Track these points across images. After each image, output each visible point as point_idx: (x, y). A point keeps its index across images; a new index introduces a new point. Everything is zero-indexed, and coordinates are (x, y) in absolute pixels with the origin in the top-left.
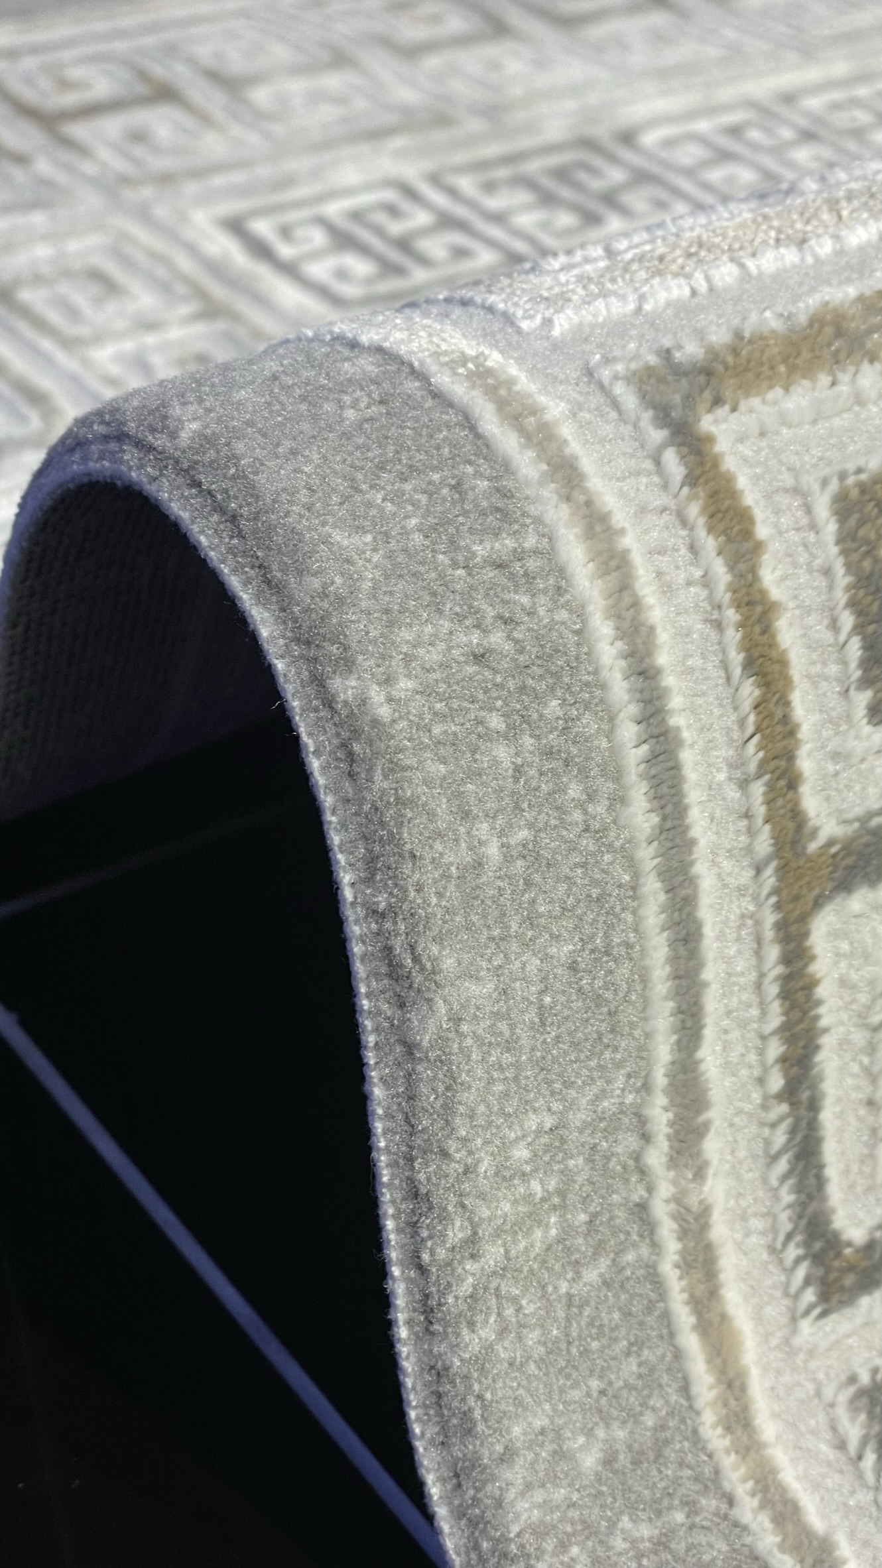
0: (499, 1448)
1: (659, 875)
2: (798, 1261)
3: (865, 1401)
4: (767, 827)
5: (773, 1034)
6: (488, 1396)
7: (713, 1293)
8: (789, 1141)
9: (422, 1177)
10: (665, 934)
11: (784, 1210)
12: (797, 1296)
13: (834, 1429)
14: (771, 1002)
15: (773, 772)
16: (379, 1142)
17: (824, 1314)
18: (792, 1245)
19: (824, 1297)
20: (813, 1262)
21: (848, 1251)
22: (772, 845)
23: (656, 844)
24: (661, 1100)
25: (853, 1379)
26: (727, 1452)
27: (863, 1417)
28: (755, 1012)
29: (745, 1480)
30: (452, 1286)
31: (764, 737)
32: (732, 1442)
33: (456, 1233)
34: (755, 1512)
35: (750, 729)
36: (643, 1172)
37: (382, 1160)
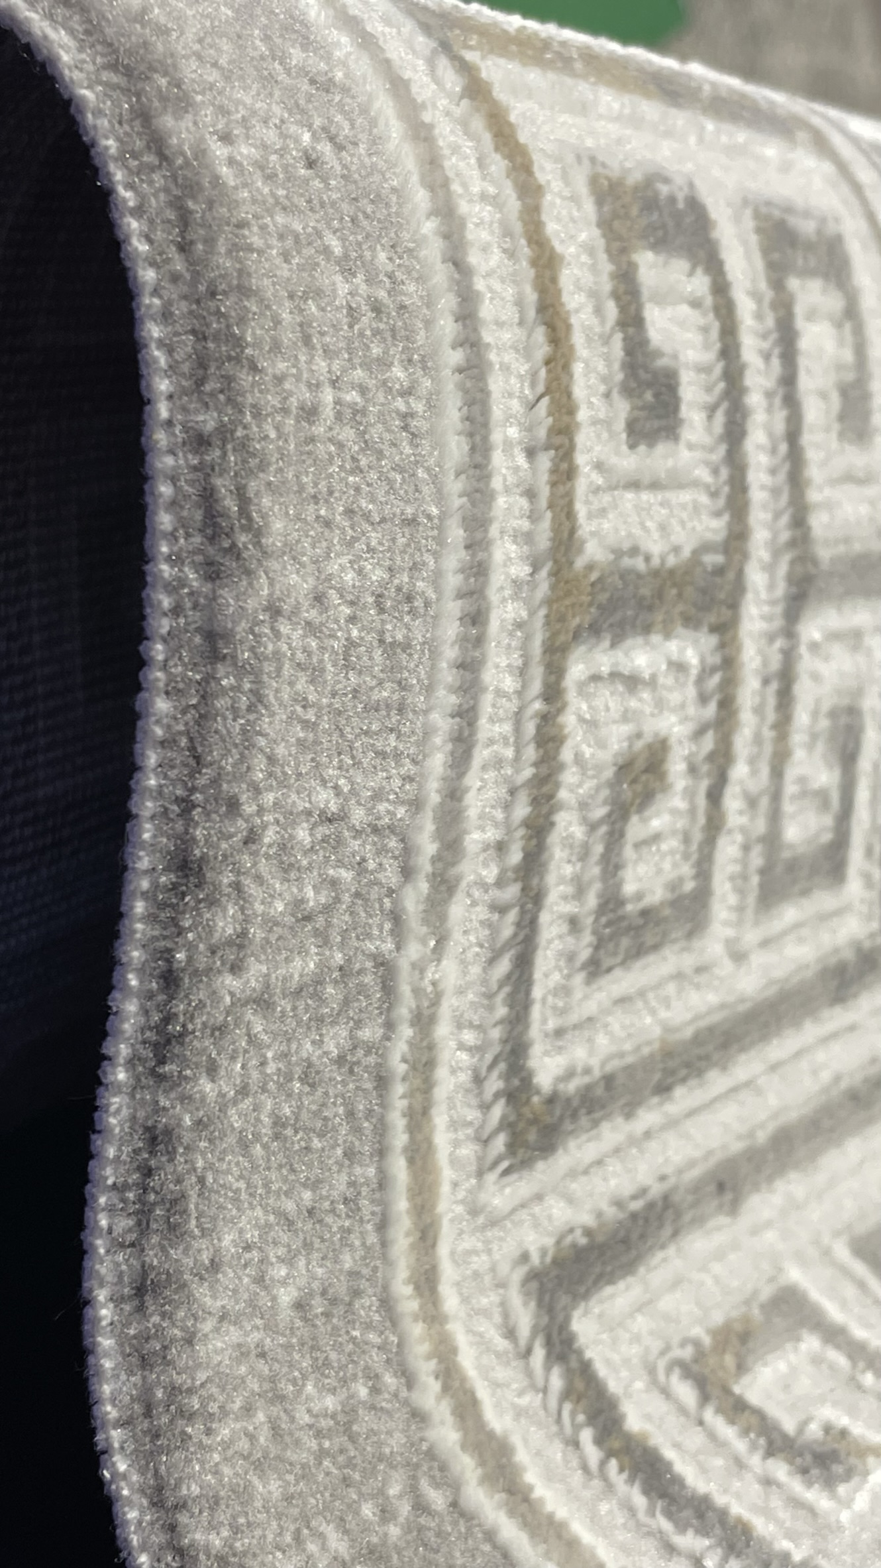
0: (205, 1257)
1: (464, 519)
2: (497, 1096)
3: (534, 1285)
4: (549, 515)
5: (523, 785)
6: (210, 1179)
7: (425, 1111)
8: (515, 935)
9: (199, 833)
10: (460, 602)
11: (495, 1025)
12: (486, 1142)
13: (506, 1315)
14: (527, 744)
15: (557, 449)
16: (149, 779)
17: (506, 1172)
18: (495, 1074)
19: (512, 1147)
20: (508, 1102)
21: (536, 1099)
22: (550, 540)
23: (463, 477)
24: (429, 827)
25: (525, 1257)
26: (416, 1318)
27: (533, 1304)
28: (509, 753)
29: (428, 1357)
30: (204, 1006)
31: (552, 401)
32: (421, 1307)
33: (225, 924)
34: (438, 1399)
35: (541, 388)
36: (396, 917)
37: (146, 807)
